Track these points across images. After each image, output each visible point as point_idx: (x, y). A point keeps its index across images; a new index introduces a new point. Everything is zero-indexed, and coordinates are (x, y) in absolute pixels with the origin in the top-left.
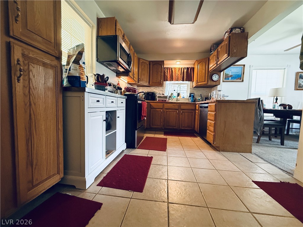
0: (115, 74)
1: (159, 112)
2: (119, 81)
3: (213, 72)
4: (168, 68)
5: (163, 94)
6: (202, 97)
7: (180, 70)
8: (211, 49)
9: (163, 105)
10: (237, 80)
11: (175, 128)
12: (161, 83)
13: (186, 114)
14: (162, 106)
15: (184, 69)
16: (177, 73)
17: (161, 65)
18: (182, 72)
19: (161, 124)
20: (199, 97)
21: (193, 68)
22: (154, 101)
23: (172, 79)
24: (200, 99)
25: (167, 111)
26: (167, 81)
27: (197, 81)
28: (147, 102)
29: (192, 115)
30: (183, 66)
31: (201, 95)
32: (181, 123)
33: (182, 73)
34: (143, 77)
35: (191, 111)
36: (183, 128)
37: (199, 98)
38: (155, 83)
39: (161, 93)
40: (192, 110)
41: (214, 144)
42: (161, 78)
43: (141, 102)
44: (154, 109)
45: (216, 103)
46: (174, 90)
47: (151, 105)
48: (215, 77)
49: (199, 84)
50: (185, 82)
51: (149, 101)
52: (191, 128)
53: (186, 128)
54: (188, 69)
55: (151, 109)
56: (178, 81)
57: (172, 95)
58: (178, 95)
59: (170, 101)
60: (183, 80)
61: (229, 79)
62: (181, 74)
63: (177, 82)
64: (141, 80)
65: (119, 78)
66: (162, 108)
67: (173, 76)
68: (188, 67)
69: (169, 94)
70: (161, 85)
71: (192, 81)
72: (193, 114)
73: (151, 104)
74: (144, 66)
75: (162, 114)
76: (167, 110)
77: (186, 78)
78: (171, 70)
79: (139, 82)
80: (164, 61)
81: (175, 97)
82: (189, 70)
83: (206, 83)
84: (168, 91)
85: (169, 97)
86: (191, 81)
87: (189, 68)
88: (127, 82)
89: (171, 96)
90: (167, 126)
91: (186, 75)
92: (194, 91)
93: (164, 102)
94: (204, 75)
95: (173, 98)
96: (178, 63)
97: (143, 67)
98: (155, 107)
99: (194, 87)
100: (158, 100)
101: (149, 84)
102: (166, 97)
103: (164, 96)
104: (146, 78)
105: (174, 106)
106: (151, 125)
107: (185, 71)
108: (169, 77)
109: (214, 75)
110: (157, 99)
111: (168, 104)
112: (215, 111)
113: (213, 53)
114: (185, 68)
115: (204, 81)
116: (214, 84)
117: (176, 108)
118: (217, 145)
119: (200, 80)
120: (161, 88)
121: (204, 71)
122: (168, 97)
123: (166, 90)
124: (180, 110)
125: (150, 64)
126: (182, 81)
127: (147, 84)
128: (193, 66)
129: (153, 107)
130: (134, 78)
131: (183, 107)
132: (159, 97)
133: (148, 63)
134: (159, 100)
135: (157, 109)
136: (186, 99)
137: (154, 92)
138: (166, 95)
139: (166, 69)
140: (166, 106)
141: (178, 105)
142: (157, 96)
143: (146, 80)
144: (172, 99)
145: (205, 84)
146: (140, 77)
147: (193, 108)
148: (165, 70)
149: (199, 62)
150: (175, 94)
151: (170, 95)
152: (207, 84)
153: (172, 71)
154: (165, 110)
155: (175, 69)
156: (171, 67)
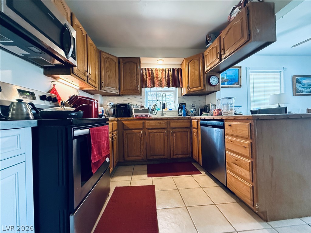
0: (42, 70)
1: (138, 134)
2: (54, 85)
3: (210, 73)
4: (147, 70)
5: (142, 107)
6: (195, 108)
7: (164, 71)
8: (207, 40)
9: (144, 123)
10: (234, 85)
11: (163, 157)
12: (137, 90)
13: (179, 134)
14: (142, 125)
15: (169, 71)
16: (160, 77)
17: (137, 63)
18: (167, 75)
19: (142, 153)
20: (192, 108)
21: (181, 70)
22: (129, 118)
23: (153, 85)
24: (194, 111)
25: (149, 133)
26: (147, 87)
27: (189, 86)
28: (118, 120)
29: (187, 136)
30: (167, 67)
31: (193, 105)
32: (172, 149)
33: (167, 77)
34: (108, 81)
35: (185, 130)
36: (175, 157)
37: (192, 110)
38: (129, 89)
39: (139, 104)
40: (186, 128)
41: (253, 206)
42: (137, 83)
43: (88, 130)
44: (129, 131)
45: (250, 122)
46: (158, 100)
47: (123, 124)
48: (213, 79)
49: (192, 90)
50: (171, 89)
51: (119, 118)
52: (187, 155)
53: (180, 156)
54: (174, 70)
55: (124, 131)
56: (162, 87)
57: (154, 107)
58: (164, 106)
59: (153, 116)
60: (169, 86)
61: (225, 84)
62: (165, 78)
63: (160, 89)
64: (105, 86)
65: (55, 78)
66: (141, 127)
67: (154, 80)
68: (174, 68)
69: (150, 106)
70: (139, 93)
71: (181, 86)
72: (189, 133)
73: (124, 122)
74: (110, 64)
75: (142, 137)
76: (149, 131)
77: (172, 83)
78: (150, 72)
79: (102, 88)
80: (141, 59)
81: (159, 109)
82: (176, 72)
83: (202, 88)
84: (149, 102)
85: (152, 110)
86: (179, 87)
87: (176, 70)
88: (78, 88)
89: (154, 109)
90: (151, 156)
91: (172, 79)
92: (184, 100)
93: (145, 119)
94: (198, 77)
95: (156, 111)
96: (160, 62)
97: (107, 65)
98: (131, 128)
99: (184, 96)
100: (134, 116)
101: (120, 92)
102: (146, 111)
103: (143, 109)
104: (114, 82)
105: (160, 123)
106: (126, 156)
107: (171, 73)
108: (148, 81)
109: (211, 78)
110: (134, 114)
111: (151, 122)
112: (251, 138)
113: (209, 46)
114: (171, 69)
115: (199, 85)
116: (212, 89)
117: (163, 127)
118: (262, 209)
119: (192, 85)
120: (138, 98)
121: (197, 73)
122: (150, 111)
123: (146, 101)
124: (169, 130)
125: (119, 63)
126: (167, 87)
127: (115, 92)
128: (180, 67)
129: (127, 127)
130: (90, 81)
131: (173, 125)
132: (137, 111)
133: (115, 60)
134: (136, 116)
135: (134, 131)
136: (174, 111)
137: (129, 103)
138: (146, 108)
139: (144, 70)
140: (148, 124)
141: (166, 121)
142: (133, 109)
143: (114, 85)
144: (155, 113)
145: (200, 90)
146: (103, 81)
147: (187, 124)
148: (143, 72)
149: (189, 60)
150: (160, 106)
151: (152, 107)
152: (203, 90)
153: (153, 73)
154: (147, 131)
155: (156, 70)
156: (151, 67)
